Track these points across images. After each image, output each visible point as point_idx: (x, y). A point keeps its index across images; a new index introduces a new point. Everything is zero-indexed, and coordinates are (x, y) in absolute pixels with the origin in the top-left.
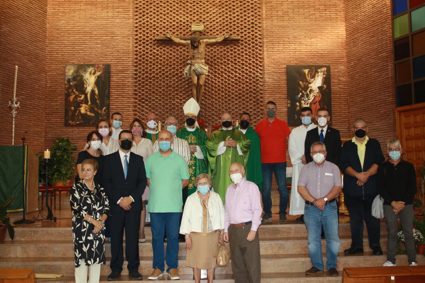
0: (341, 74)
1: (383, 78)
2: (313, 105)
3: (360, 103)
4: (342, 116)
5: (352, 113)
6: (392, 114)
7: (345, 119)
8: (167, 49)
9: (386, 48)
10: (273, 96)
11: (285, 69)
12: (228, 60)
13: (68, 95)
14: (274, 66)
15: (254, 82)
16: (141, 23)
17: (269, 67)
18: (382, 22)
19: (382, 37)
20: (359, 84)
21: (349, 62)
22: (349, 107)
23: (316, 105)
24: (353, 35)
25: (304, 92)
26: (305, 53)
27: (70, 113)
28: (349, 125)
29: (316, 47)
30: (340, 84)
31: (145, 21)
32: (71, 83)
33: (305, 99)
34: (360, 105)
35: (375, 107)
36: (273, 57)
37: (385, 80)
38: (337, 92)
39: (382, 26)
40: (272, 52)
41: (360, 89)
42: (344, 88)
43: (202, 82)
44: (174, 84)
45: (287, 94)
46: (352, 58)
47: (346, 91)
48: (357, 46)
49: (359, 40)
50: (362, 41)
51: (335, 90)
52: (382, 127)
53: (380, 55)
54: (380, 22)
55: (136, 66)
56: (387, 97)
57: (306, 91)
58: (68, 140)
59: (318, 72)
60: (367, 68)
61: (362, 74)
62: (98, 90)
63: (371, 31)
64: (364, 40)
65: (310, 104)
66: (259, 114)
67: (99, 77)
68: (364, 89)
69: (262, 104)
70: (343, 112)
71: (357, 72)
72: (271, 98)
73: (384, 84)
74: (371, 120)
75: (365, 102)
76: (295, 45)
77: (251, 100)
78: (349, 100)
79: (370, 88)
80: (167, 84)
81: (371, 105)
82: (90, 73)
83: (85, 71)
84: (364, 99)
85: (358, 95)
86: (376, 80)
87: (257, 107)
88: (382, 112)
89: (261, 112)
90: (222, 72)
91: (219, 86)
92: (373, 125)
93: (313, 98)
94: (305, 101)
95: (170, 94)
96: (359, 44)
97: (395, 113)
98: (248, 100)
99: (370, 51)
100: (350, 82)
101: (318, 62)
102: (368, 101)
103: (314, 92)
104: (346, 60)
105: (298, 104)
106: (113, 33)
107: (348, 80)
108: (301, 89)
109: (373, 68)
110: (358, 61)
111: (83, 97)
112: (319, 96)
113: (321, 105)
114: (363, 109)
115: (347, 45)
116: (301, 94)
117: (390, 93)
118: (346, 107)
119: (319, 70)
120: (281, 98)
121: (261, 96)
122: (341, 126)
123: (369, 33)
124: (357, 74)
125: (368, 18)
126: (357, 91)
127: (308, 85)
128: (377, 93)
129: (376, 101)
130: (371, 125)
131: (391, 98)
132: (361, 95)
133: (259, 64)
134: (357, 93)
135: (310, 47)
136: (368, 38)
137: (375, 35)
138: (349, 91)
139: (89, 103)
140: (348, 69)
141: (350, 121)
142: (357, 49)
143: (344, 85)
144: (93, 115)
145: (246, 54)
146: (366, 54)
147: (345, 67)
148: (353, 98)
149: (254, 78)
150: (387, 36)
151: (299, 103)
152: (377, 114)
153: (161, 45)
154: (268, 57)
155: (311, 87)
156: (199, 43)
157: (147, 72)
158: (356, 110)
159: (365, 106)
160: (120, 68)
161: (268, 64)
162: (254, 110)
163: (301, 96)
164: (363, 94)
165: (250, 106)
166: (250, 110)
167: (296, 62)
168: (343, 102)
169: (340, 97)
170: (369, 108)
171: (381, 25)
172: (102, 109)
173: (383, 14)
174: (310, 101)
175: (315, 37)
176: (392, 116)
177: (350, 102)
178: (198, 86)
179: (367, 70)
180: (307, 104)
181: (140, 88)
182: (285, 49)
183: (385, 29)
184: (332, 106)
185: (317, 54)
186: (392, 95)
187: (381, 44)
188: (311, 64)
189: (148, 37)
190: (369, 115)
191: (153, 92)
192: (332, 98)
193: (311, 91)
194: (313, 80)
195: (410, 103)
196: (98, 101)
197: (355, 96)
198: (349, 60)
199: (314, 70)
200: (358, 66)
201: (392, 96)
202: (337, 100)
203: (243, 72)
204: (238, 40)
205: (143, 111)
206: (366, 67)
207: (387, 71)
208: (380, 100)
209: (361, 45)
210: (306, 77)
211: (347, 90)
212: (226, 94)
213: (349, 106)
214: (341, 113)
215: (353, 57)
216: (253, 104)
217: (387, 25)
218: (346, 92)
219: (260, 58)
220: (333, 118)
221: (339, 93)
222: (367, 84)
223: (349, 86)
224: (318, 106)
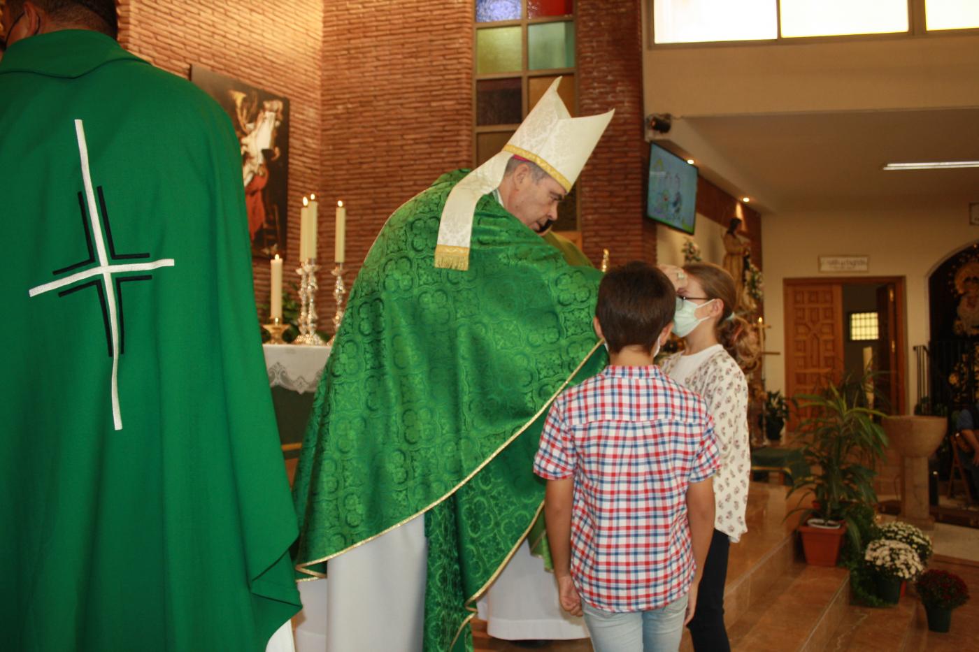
0: (308, 129)
1: (440, 161)
2: (248, 197)
3: (361, 212)
9: (456, 91)
11: (185, 74)
14: (155, 54)
17: (140, 52)
18: (448, 27)
19: (445, 62)
20: (361, 163)
23: (254, 198)
24: (349, 39)
26: (236, 45)
29: (261, 38)
34: (358, 217)
37: (447, 165)
38: (299, 174)
39: (446, 37)
40: (152, 11)
41: (365, 178)
42: (313, 166)
46: (342, 96)
47: (315, 175)
48: (359, 67)
49: (368, 55)
50: (378, 60)
51: (294, 167)
53: (434, 104)
54: (442, 27)
59: (264, 109)
60: (389, 127)
61: (372, 140)
63: (411, 40)
64: (387, 58)
68: (377, 180)
71: (355, 133)
76: (213, 14)
79: (399, 179)
84: (376, 203)
86: (418, 162)
93: (250, 178)
96: (367, 65)
99: (403, 88)
100: (329, 155)
101: (263, 81)
103: (254, 161)
104: (319, 97)
107: (324, 148)
109: (408, 132)
110: (362, 106)
112: (264, 174)
113: (267, 201)
115: (325, 58)
119: (267, 105)
123: (403, 44)
124: (356, 138)
125: (400, 8)
126: (350, 182)
127: (240, 139)
132: (365, 191)
134: (353, 186)
135: (248, 33)
136: (400, 56)
137: (423, 54)
138: (320, 178)
140: (323, 121)
142: (360, 75)
146: (391, 94)
147: (317, 113)
150: (460, 63)
154: (140, 22)
155: (246, 145)
161: (139, 42)
164: (372, 191)
167: (212, 62)
169: (303, 190)
171: (443, 35)
173: (453, 11)
175: (261, 11)
179: (390, 133)
182: (189, 14)
183: (457, 46)
184: (289, 208)
185: (263, 60)
187: (440, 78)
188: (247, 82)
192: (289, 186)
193: (246, 158)
194: (250, 126)
197: (343, 193)
198: (329, 97)
200: (360, 119)
202: (298, 194)
206: (385, 125)
207: (455, 144)
209: (373, 69)
210: (235, 113)
211: (318, 173)
215: (344, 94)
217: (462, 37)
218: (315, 177)
220: (289, 241)
221: (302, 179)
222: (388, 167)
223: (324, 166)
224: (260, 205)
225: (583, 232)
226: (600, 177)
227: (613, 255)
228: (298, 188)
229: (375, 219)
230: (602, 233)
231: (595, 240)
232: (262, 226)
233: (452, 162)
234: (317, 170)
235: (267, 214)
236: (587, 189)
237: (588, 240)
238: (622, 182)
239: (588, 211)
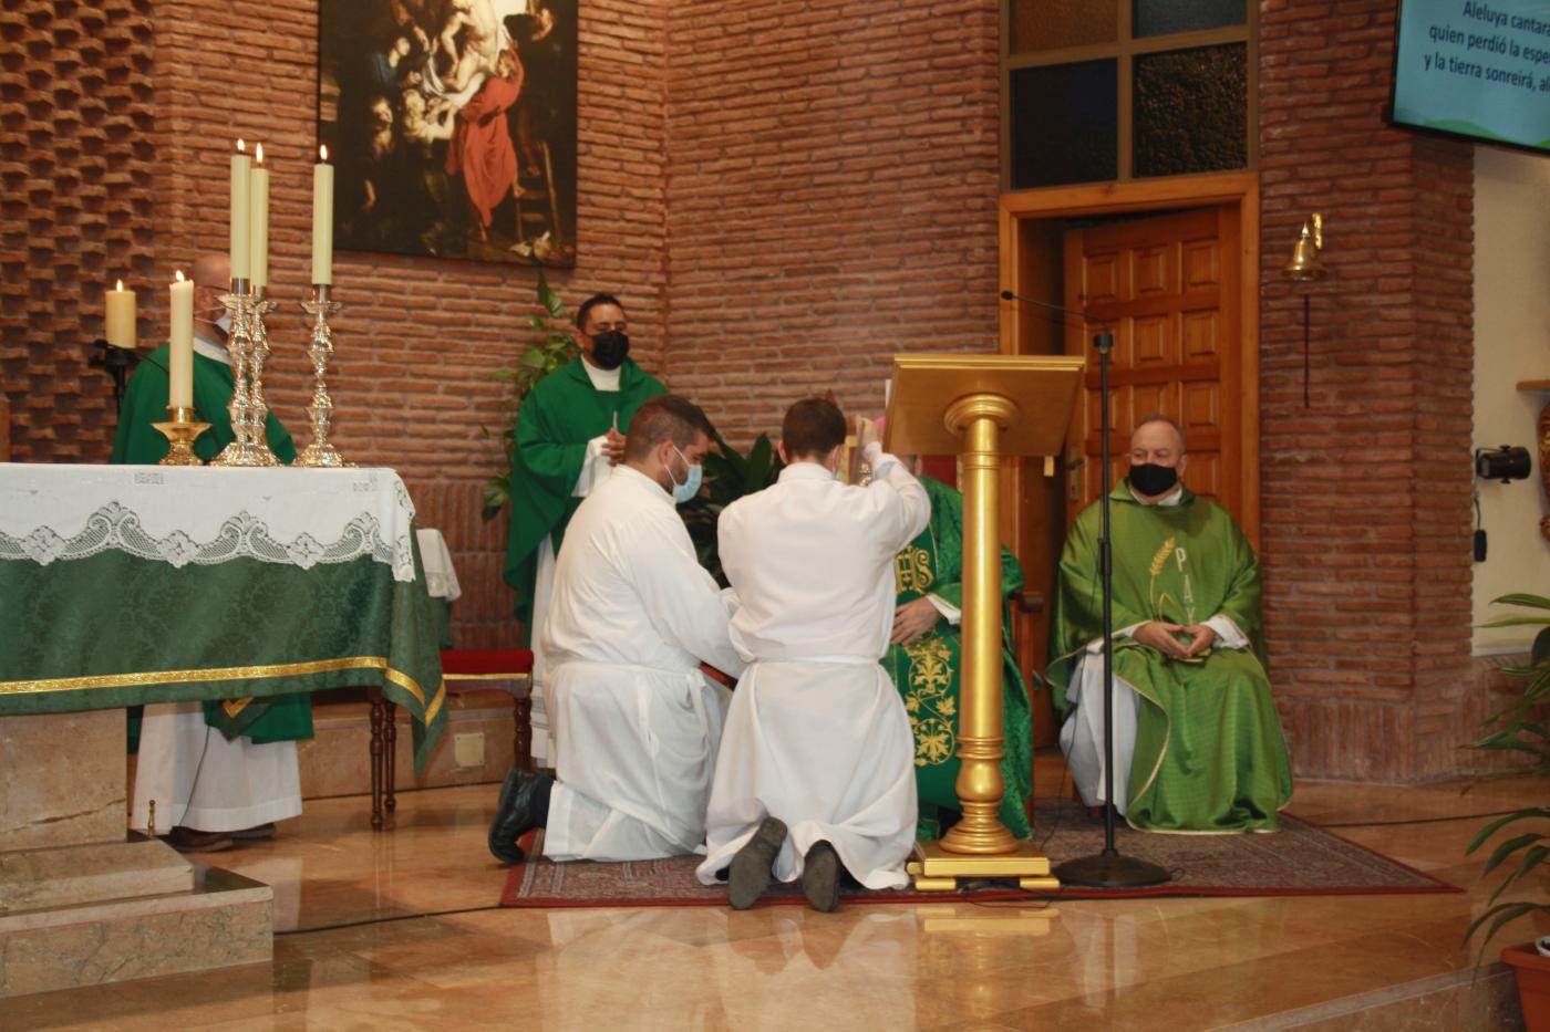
1: (924, 13)
2: (473, 129)
3: (751, 148)
4: (629, 215)
5: (691, 203)
6: (981, 227)
7: (646, 241)
10: (226, 32)
20: (752, 31)
22: (668, 170)
23: (490, 128)
25: (421, 34)
28: (661, 279)
30: (627, 19)
33: (427, 87)
34: (748, 161)
35: (860, 177)
37: (940, 23)
38: (609, 66)
41: (759, 67)
42: (647, 46)
45: (314, 31)
47: (653, 65)
51: (595, 51)
52: (902, 300)
56: (955, 126)
57: (435, 31)
65: (460, 121)
66: (126, 147)
68: (786, 68)
69: (148, 81)
70: (638, 192)
72: (209, 45)
73: (931, 48)
74: (824, 255)
75: (786, 144)
77: (65, 38)
78: (670, 123)
79: (833, 63)
81: (835, 165)
84: (785, 125)
85: (738, 101)
86: (873, 20)
87: (108, 100)
88: (907, 210)
89: (140, 135)
92: (842, 283)
93: (474, 86)
94: (427, 96)
97: (996, 223)
98: (48, 36)
100: (682, 17)
102: (816, 141)
103: (487, 45)
105: (383, 108)
108: (404, 16)
112: (513, 73)
113: (522, 134)
114: (769, 184)
116: (404, 47)
117: (972, 103)
118: (652, 162)
120: (277, 54)
121: (145, 21)
122: (623, 281)
126: (730, 77)
128: (876, 97)
129: (864, 141)
130: (825, 284)
131: (978, 135)
132: (760, 98)
134: (734, 89)
138: (667, 73)
141: (674, 252)
143: (648, 29)
148: (703, 118)
151: (392, 107)
152: (876, 224)
155: (466, 11)
158: (721, 188)
159: (785, 170)
162: (92, 115)
163: (402, 60)
164: (775, 96)
165: (64, 85)
166: (64, 114)
168: (639, 131)
169: (622, 103)
170: (818, 180)
174: (459, 101)
176: (981, 241)
177: (673, 138)
180: (442, 117)
184: (582, 147)
186: (986, 117)
190: (810, 223)
192: (581, 97)
193: (466, 36)
195: (1104, 172)
197: (716, 104)
201: (987, 123)
202: (606, 113)
208: (898, 138)
211: (660, 61)
213: (670, 161)
214: (624, 201)
216: (85, 71)
218: (653, 71)
220: (582, 222)
221: (619, 78)
222: (810, 36)
223: (672, 43)
224: (504, 143)
225: (1262, 171)
226: (1305, 26)
227: (1334, 226)
228: (607, 101)
229: (783, 164)
230: (1311, 172)
231: (1290, 189)
232: (510, 190)
233: (950, 14)
234: (655, 54)
235: (522, 164)
236: (1271, 58)
237: (1271, 192)
238: (1360, 34)
239: (1275, 116)
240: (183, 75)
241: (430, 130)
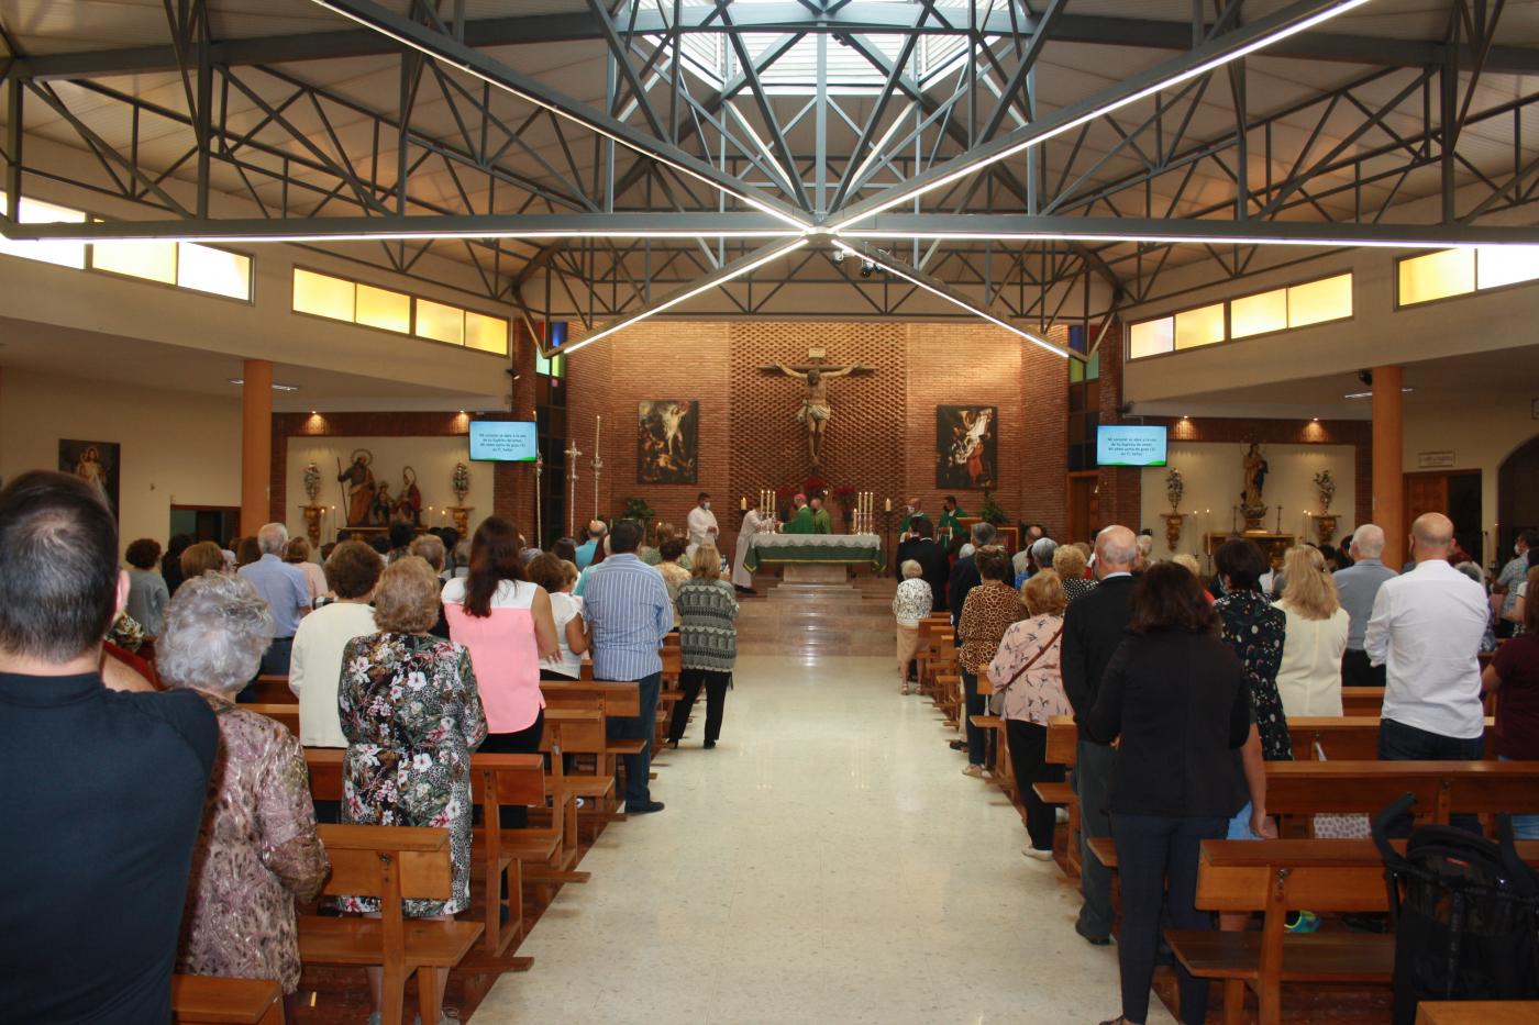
0: (1012, 418)
1: (1056, 432)
2: (971, 460)
4: (1011, 475)
5: (1025, 472)
6: (1064, 480)
8: (774, 380)
10: (917, 446)
11: (935, 410)
12: (858, 397)
13: (641, 442)
14: (920, 405)
15: (892, 427)
16: (740, 344)
17: (913, 406)
19: (1059, 378)
20: (1033, 433)
21: (1024, 401)
22: (1021, 464)
23: (975, 460)
24: (1029, 366)
25: (959, 442)
26: (964, 388)
27: (645, 466)
29: (979, 379)
30: (1011, 431)
31: (744, 341)
32: (647, 426)
33: (961, 452)
34: (1033, 463)
36: (919, 393)
37: (1058, 435)
40: (918, 387)
41: (1033, 442)
42: (1016, 437)
43: (821, 430)
44: (784, 429)
45: (936, 444)
46: (1027, 398)
47: (1018, 441)
48: (1032, 381)
49: (1035, 374)
53: (1055, 401)
55: (733, 404)
56: (1060, 457)
57: (962, 440)
58: (642, 503)
59: (980, 415)
60: (1041, 414)
61: (1035, 421)
62: (683, 435)
65: (968, 459)
66: (898, 471)
67: (683, 418)
70: (1013, 470)
71: (1033, 418)
72: (915, 449)
73: (1057, 440)
75: (1037, 460)
76: (950, 377)
77: (887, 451)
78: (1022, 453)
79: (1043, 442)
80: (774, 428)
81: (1044, 465)
82: (672, 413)
83: (666, 410)
84: (1037, 455)
86: (1049, 433)
87: (895, 462)
88: (1054, 476)
90: (849, 413)
91: (844, 432)
93: (972, 451)
94: (960, 454)
95: (778, 442)
97: (1067, 479)
98: (883, 452)
99: (1045, 392)
100: (1024, 430)
102: (1041, 459)
103: (974, 442)
104: (1020, 399)
105: (950, 458)
106: (702, 358)
107: (1022, 426)
108: (955, 439)
109: (1046, 417)
110: (1033, 403)
111: (662, 444)
112: (981, 447)
113: (983, 460)
116: (955, 445)
117: (1062, 453)
118: (1015, 463)
119: (982, 413)
120: (928, 450)
121: (902, 447)
122: (1010, 490)
124: (1031, 420)
126: (1031, 444)
127: (965, 433)
128: (1050, 450)
129: (1048, 460)
131: (1063, 460)
133: (899, 402)
134: (1030, 446)
135: (972, 379)
138: (1022, 442)
139: (671, 453)
140: (1022, 411)
143: (1017, 433)
144: (675, 468)
145: (883, 389)
146: (1041, 396)
147: (1018, 408)
149: (892, 422)
151: (952, 457)
153: (765, 375)
154: (912, 393)
155: (969, 435)
156: (819, 379)
157: (748, 412)
160: (711, 406)
161: (912, 402)
162: (891, 466)
163: (955, 448)
164: (1036, 449)
165: (886, 460)
166: (886, 466)
167: (950, 400)
168: (1014, 456)
169: (1010, 450)
172: (687, 461)
174: (968, 455)
175: (978, 365)
176: (1064, 483)
177: (1022, 457)
178: (817, 435)
179: (1041, 417)
180: (964, 458)
181: (737, 434)
182: (936, 382)
185: (979, 390)
186: (1064, 456)
189: (749, 363)
191: (756, 439)
193: (970, 441)
194: (972, 425)
196: (682, 451)
199: (975, 411)
201: (1064, 458)
202: (1006, 453)
203: (878, 413)
204: (872, 371)
205: (742, 464)
207: (1061, 422)
210: (963, 421)
211: (1020, 440)
212: (854, 443)
213: (1022, 462)
214: (1010, 472)
216: (890, 457)
219: (902, 395)
221: (1009, 445)
224: (979, 462)
228: (1005, 450)
232: (980, 472)
235: (984, 467)
240: (909, 456)
241: (961, 462)
